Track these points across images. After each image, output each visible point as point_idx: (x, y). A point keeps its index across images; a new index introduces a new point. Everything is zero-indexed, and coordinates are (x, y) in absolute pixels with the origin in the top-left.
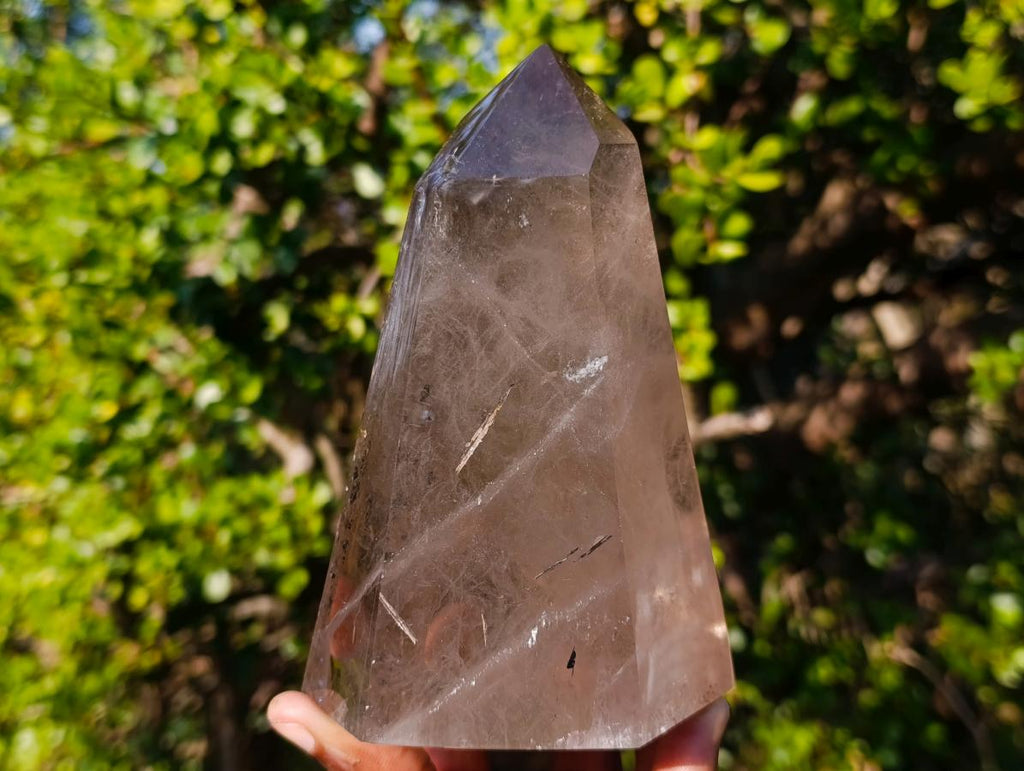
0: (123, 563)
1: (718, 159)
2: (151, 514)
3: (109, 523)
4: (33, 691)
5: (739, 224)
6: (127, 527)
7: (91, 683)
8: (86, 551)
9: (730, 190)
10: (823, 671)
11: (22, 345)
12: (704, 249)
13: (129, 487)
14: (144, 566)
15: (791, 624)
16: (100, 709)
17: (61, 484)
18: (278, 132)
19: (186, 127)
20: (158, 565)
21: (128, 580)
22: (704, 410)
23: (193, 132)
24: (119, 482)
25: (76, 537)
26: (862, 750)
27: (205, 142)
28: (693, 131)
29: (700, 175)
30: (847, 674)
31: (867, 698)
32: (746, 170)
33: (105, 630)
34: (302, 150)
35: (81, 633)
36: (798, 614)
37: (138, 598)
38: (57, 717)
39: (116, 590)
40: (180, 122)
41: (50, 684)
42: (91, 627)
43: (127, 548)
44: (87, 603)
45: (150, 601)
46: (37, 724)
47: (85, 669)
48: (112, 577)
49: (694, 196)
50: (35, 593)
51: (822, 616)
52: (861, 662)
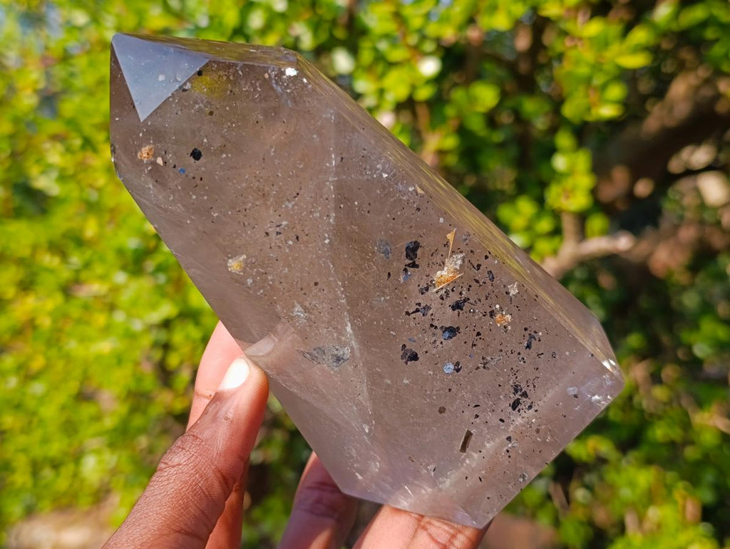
0: (162, 336)
1: (602, 43)
2: (185, 301)
3: (153, 306)
4: (95, 427)
5: (616, 92)
6: (167, 309)
7: (138, 421)
8: (137, 326)
9: (608, 67)
10: (660, 432)
11: (91, 186)
12: (589, 109)
13: (169, 280)
14: (178, 337)
15: (636, 399)
16: (143, 441)
17: (120, 277)
18: (280, 26)
19: (216, 20)
20: (187, 337)
21: (166, 347)
22: (582, 234)
23: (220, 24)
24: (162, 278)
25: (130, 316)
26: (686, 489)
27: (229, 32)
28: (584, 23)
29: (588, 55)
30: (676, 434)
31: (691, 453)
32: (621, 54)
33: (150, 381)
34: (297, 39)
35: (132, 385)
36: (641, 391)
37: (173, 360)
38: (112, 446)
39: (157, 355)
40: (211, 18)
41: (109, 422)
42: (139, 380)
43: (166, 324)
44: (137, 364)
45: (181, 363)
46: (98, 452)
47: (134, 410)
48: (155, 345)
49: (583, 70)
50: (99, 358)
51: (660, 393)
52: (687, 425)
